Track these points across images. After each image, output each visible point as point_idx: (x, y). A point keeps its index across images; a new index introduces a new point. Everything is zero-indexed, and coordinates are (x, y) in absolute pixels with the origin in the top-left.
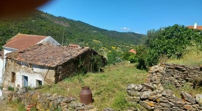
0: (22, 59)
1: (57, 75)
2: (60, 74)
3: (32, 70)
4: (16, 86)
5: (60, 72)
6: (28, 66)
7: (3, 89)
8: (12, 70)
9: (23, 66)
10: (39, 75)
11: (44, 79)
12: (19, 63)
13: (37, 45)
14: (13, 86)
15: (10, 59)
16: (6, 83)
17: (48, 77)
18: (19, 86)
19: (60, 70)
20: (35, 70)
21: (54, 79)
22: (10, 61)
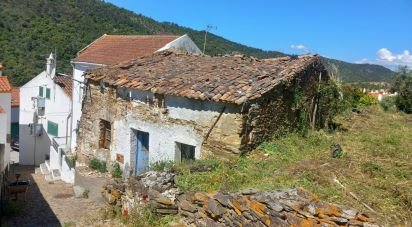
0: (134, 83)
1: (245, 131)
2: (252, 128)
3: (166, 113)
4: (113, 157)
5: (254, 123)
6: (151, 103)
7: (77, 164)
8: (103, 114)
9: (135, 104)
10: (188, 127)
11: (202, 140)
12: (124, 94)
13: (159, 53)
14: (104, 159)
15: (97, 83)
16: (85, 149)
17: (216, 136)
18: (120, 158)
19: (253, 115)
20: (175, 112)
21: (237, 142)
22: (95, 90)
